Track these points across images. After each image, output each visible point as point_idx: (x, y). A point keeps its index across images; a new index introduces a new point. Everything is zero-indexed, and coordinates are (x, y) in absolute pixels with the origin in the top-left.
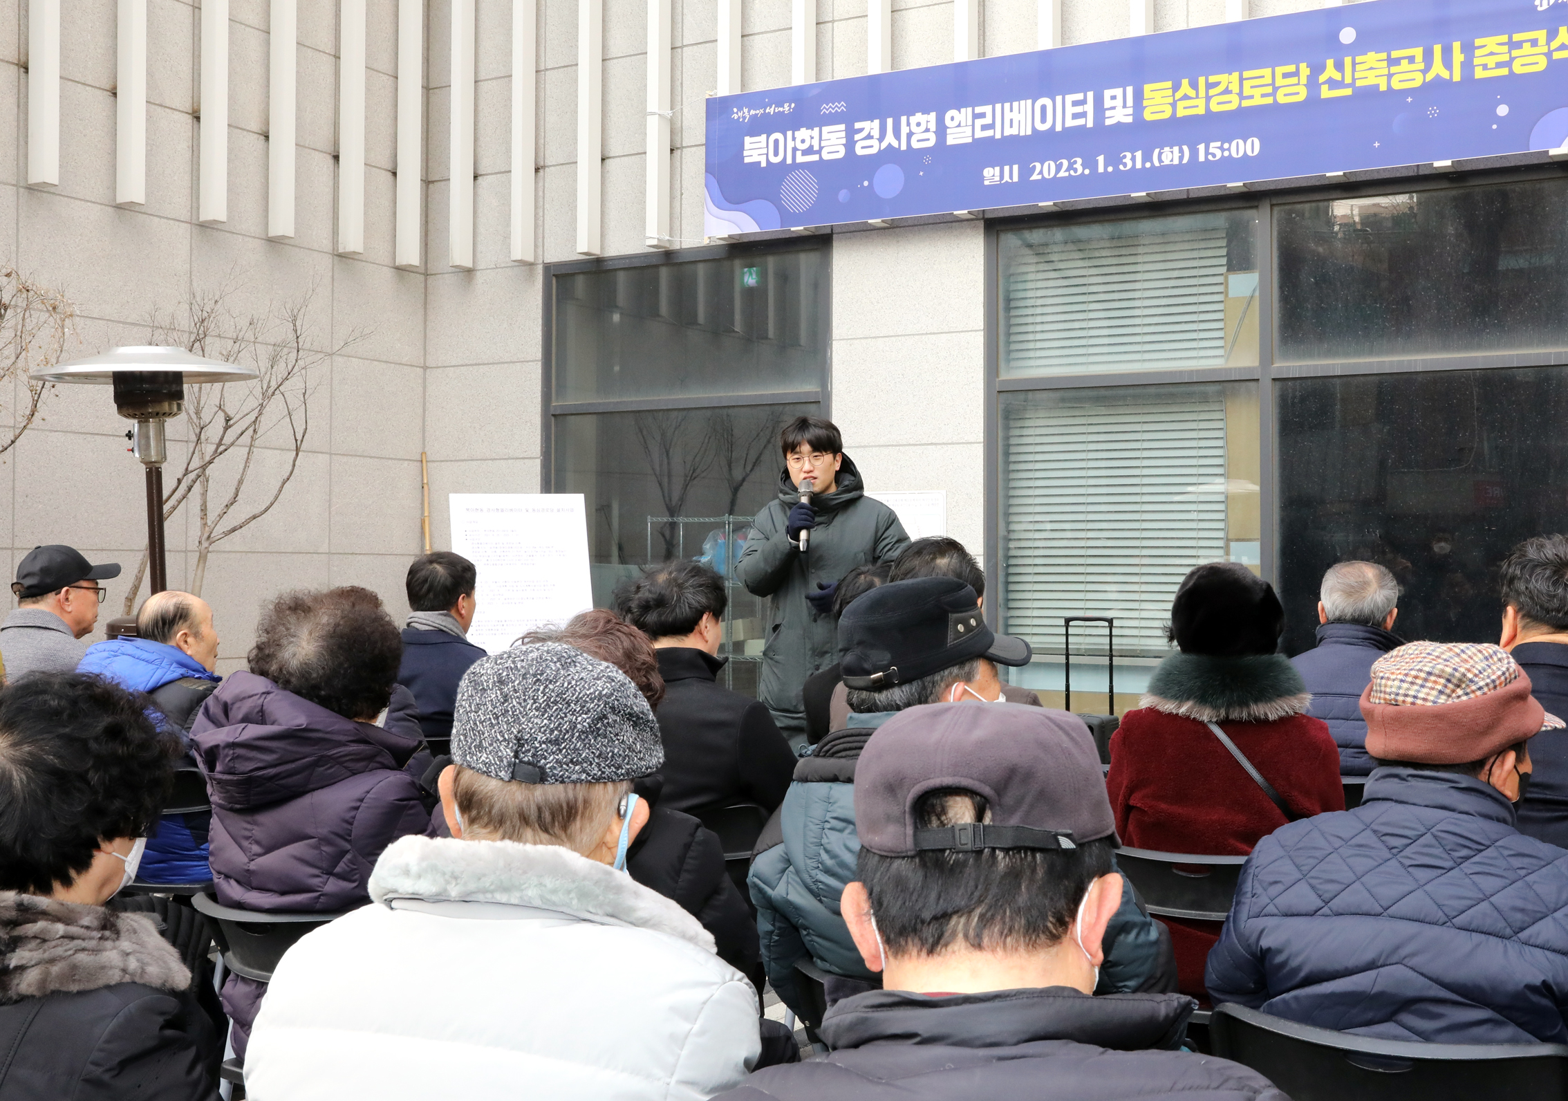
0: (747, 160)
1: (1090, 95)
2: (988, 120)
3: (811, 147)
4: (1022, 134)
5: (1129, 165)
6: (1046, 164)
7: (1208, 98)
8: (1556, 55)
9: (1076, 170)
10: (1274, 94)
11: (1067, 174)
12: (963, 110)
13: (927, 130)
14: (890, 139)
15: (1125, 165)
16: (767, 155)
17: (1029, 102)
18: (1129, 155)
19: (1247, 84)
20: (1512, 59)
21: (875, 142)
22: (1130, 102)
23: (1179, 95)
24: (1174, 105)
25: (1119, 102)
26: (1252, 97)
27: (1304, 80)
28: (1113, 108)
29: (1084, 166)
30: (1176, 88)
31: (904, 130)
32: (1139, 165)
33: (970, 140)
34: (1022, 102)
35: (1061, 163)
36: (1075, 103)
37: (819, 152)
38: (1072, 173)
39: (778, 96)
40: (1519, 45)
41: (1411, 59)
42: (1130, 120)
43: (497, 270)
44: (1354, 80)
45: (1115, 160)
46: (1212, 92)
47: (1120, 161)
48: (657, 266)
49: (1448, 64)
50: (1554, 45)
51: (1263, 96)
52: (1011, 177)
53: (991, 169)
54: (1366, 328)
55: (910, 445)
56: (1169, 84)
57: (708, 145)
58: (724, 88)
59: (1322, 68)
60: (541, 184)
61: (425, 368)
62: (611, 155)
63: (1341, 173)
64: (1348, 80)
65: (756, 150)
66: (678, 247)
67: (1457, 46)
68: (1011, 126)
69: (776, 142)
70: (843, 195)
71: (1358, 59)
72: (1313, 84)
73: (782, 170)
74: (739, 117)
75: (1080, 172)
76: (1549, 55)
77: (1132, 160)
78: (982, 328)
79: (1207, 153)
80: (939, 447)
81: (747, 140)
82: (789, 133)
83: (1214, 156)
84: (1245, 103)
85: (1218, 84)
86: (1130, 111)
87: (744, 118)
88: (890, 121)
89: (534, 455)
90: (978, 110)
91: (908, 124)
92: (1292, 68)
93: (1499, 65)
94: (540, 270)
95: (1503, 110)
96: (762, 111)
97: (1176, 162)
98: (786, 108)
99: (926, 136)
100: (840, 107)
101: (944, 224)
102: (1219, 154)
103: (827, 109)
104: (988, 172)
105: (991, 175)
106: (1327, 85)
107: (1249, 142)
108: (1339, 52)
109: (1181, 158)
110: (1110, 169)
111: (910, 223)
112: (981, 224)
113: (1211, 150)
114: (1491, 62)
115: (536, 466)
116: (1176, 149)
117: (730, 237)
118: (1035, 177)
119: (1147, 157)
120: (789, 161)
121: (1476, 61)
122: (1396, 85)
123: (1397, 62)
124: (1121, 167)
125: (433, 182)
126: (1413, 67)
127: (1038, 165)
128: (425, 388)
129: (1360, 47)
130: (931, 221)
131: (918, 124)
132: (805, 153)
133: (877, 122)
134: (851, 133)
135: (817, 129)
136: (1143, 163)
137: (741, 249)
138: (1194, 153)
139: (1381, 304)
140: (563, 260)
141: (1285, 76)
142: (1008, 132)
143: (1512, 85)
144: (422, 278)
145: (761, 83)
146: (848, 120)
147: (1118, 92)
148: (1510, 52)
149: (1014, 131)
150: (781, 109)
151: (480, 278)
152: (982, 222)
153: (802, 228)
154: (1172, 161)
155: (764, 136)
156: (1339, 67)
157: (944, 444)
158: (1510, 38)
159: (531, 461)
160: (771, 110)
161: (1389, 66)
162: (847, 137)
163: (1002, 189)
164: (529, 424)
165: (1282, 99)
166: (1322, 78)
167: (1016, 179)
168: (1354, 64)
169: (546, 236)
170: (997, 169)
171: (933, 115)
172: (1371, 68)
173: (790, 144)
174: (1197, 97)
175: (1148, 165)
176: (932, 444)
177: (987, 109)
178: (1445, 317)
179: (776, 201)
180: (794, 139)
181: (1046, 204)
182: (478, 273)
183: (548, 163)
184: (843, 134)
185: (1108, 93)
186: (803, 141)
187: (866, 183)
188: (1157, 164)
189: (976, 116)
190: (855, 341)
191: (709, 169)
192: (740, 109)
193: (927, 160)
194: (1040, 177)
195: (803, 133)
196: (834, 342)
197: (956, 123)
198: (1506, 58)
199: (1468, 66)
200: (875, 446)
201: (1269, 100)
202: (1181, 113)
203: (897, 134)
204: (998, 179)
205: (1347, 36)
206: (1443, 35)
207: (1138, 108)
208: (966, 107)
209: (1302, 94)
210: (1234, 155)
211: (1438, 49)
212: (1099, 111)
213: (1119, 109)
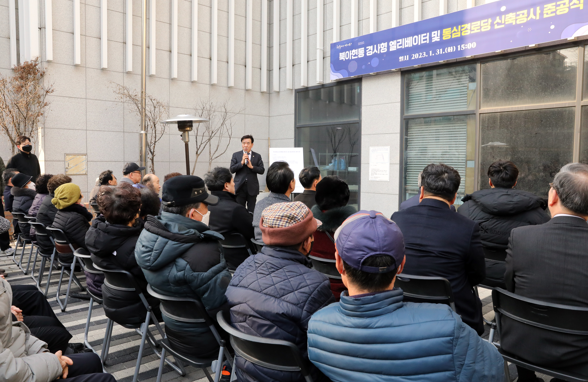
0: (340, 59)
1: (428, 34)
2: (400, 43)
3: (356, 54)
4: (410, 46)
6: (416, 55)
8: (572, 7)
9: (424, 56)
10: (480, 29)
11: (421, 57)
12: (394, 41)
13: (385, 47)
14: (375, 51)
15: (437, 53)
16: (345, 57)
17: (412, 37)
18: (438, 50)
19: (472, 26)
20: (556, 10)
21: (371, 52)
22: (439, 35)
23: (453, 32)
24: (451, 35)
25: (436, 35)
26: (474, 30)
27: (489, 24)
28: (434, 37)
29: (426, 54)
30: (452, 29)
31: (379, 48)
32: (441, 53)
33: (396, 49)
34: (410, 37)
35: (420, 54)
36: (424, 37)
37: (358, 56)
39: (348, 41)
40: (559, 5)
41: (523, 14)
42: (439, 40)
43: (285, 91)
44: (505, 22)
45: (434, 52)
46: (462, 30)
47: (436, 52)
48: (320, 88)
49: (535, 14)
50: (571, 4)
51: (477, 29)
52: (406, 59)
53: (401, 57)
54: (508, 97)
56: (450, 29)
57: (331, 56)
58: (335, 41)
59: (496, 20)
60: (294, 69)
61: (269, 117)
62: (310, 60)
63: (500, 51)
64: (503, 22)
65: (343, 56)
66: (325, 83)
67: (538, 8)
68: (407, 44)
69: (347, 54)
70: (363, 67)
71: (507, 15)
72: (492, 25)
73: (348, 61)
74: (338, 48)
75: (425, 56)
76: (569, 7)
77: (439, 52)
78: (399, 101)
79: (461, 48)
81: (340, 54)
82: (350, 51)
83: (463, 48)
84: (472, 32)
85: (464, 27)
86: (439, 37)
87: (340, 48)
88: (375, 46)
89: (293, 138)
90: (398, 41)
91: (380, 46)
92: (486, 20)
93: (552, 13)
94: (294, 91)
95: (552, 27)
96: (344, 46)
98: (350, 44)
99: (384, 49)
100: (363, 43)
101: (390, 73)
102: (464, 48)
103: (360, 44)
105: (401, 59)
106: (496, 25)
107: (473, 43)
108: (500, 14)
109: (453, 50)
110: (433, 55)
111: (382, 73)
112: (400, 73)
113: (462, 47)
114: (549, 12)
115: (293, 141)
116: (452, 47)
117: (336, 80)
118: (413, 58)
119: (444, 50)
120: (350, 59)
121: (544, 12)
122: (518, 22)
123: (519, 15)
124: (436, 54)
125: (271, 70)
126: (524, 16)
127: (414, 55)
128: (269, 122)
129: (507, 12)
131: (383, 46)
132: (354, 56)
133: (372, 46)
134: (365, 50)
135: (357, 49)
136: (443, 52)
137: (340, 83)
138: (457, 48)
139: (513, 90)
140: (299, 88)
141: (484, 23)
142: (406, 46)
143: (556, 19)
144: (268, 94)
145: (345, 38)
146: (365, 46)
147: (436, 32)
148: (556, 8)
149: (407, 46)
150: (348, 45)
151: (281, 93)
152: (400, 72)
153: (353, 77)
154: (450, 51)
155: (344, 52)
156: (501, 19)
157: (389, 134)
158: (556, 3)
160: (346, 45)
161: (516, 17)
163: (404, 62)
164: (291, 130)
165: (483, 30)
166: (495, 23)
167: (408, 59)
168: (505, 17)
169: (295, 82)
170: (403, 57)
171: (386, 43)
172: (510, 18)
173: (351, 54)
174: (458, 31)
175: (444, 53)
176: (387, 134)
177: (400, 40)
178: (533, 93)
179: (347, 69)
180: (351, 53)
181: (416, 66)
182: (280, 93)
183: (296, 64)
184: (364, 50)
186: (354, 53)
187: (369, 63)
188: (446, 52)
189: (397, 42)
190: (368, 106)
191: (331, 63)
192: (338, 46)
193: (385, 56)
194: (414, 58)
195: (354, 51)
196: (362, 107)
197: (392, 45)
198: (555, 10)
199: (542, 14)
201: (479, 31)
202: (453, 37)
203: (377, 50)
204: (403, 59)
205: (503, 9)
206: (534, 5)
207: (441, 36)
208: (395, 40)
209: (489, 28)
210: (468, 48)
211: (532, 10)
212: (431, 38)
213: (436, 37)
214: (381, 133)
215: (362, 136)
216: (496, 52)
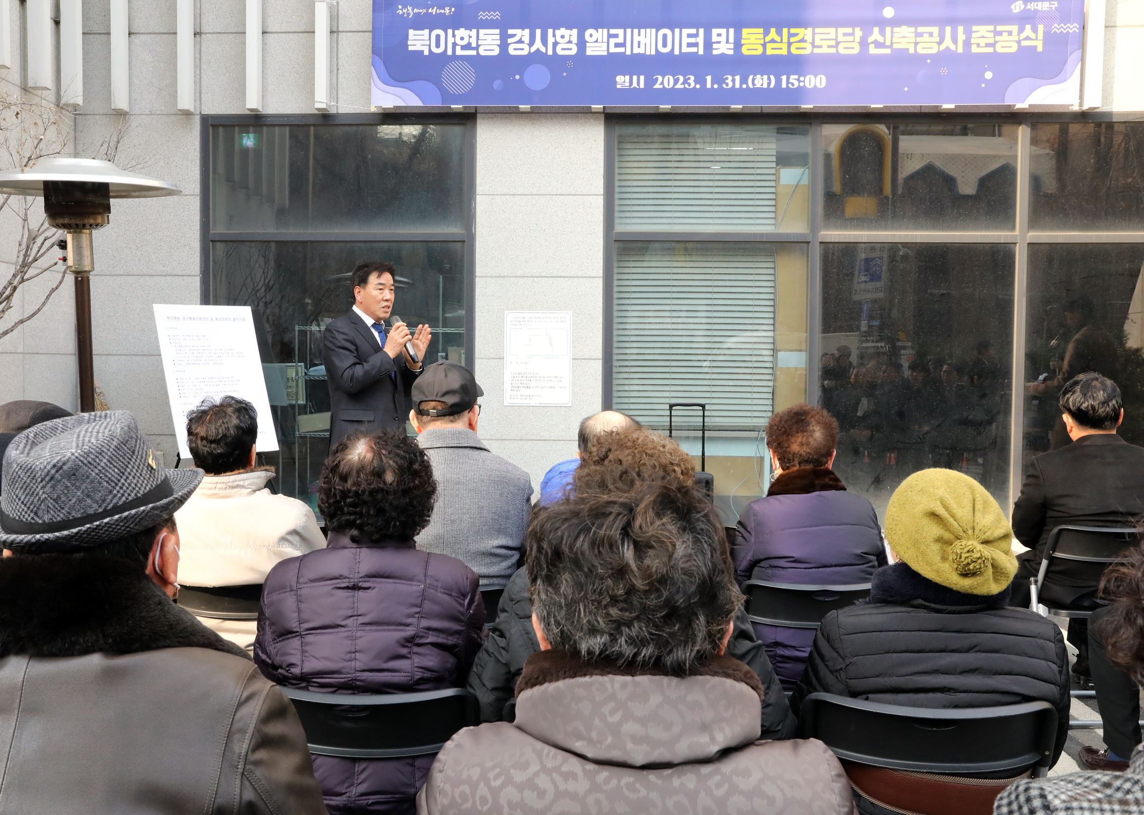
1: (701, 31)
2: (620, 40)
3: (469, 44)
4: (648, 53)
5: (730, 85)
6: (666, 78)
7: (790, 44)
8: (1024, 43)
9: (689, 85)
10: (836, 46)
11: (682, 86)
12: (600, 30)
13: (570, 42)
14: (538, 45)
15: (727, 84)
16: (430, 46)
17: (654, 30)
18: (730, 78)
19: (817, 37)
20: (996, 42)
21: (525, 46)
22: (731, 39)
23: (768, 39)
24: (764, 46)
25: (723, 39)
26: (820, 47)
27: (858, 39)
28: (719, 42)
29: (696, 82)
30: (766, 33)
31: (551, 40)
32: (737, 86)
33: (605, 53)
34: (649, 30)
35: (678, 79)
36: (689, 36)
37: (477, 48)
38: (686, 86)
40: (1000, 33)
41: (931, 34)
42: (731, 52)
43: (152, 116)
44: (892, 43)
45: (719, 79)
46: (792, 40)
47: (723, 81)
49: (955, 41)
50: (1023, 36)
51: (829, 47)
52: (638, 84)
53: (622, 77)
55: (542, 277)
56: (761, 30)
57: (374, 31)
59: (871, 33)
60: (197, 47)
62: (269, 30)
63: (881, 106)
65: (419, 41)
66: (335, 112)
67: (961, 29)
68: (639, 47)
69: (438, 37)
70: (497, 84)
71: (895, 29)
72: (864, 44)
73: (443, 59)
74: (404, 13)
75: (693, 85)
76: (1019, 42)
77: (733, 82)
78: (602, 193)
79: (788, 82)
80: (566, 279)
81: (411, 32)
82: (450, 31)
83: (793, 85)
84: (816, 51)
85: (796, 35)
86: (732, 46)
87: (409, 14)
88: (538, 32)
89: (193, 273)
90: (612, 31)
91: (554, 36)
92: (849, 30)
93: (987, 45)
94: (197, 121)
95: (989, 75)
96: (425, 11)
97: (765, 86)
98: (447, 10)
99: (569, 46)
100: (496, 15)
101: (582, 113)
102: (796, 84)
103: (483, 15)
104: (620, 79)
105: (622, 81)
106: (873, 45)
107: (819, 77)
108: (883, 23)
109: (769, 84)
110: (716, 86)
111: (543, 110)
112: (602, 117)
113: (791, 81)
114: (983, 42)
115: (196, 283)
116: (765, 77)
117: (394, 108)
118: (657, 86)
119: (744, 80)
120: (450, 53)
121: (973, 41)
122: (920, 51)
123: (921, 35)
124: (724, 86)
126: (931, 39)
127: (660, 78)
129: (895, 22)
130: (560, 111)
131: (563, 37)
132: (463, 48)
133: (527, 32)
134: (504, 37)
135: (474, 31)
136: (741, 85)
138: (778, 81)
140: (221, 113)
141: (845, 35)
142: (636, 51)
143: (995, 60)
144: (73, 116)
146: (502, 26)
147: (723, 31)
148: (994, 37)
149: (642, 51)
150: (443, 11)
152: (603, 115)
153: (461, 106)
154: (762, 85)
155: (427, 31)
156: (882, 33)
157: (570, 277)
158: (995, 28)
159: (190, 279)
160: (433, 11)
161: (916, 37)
162: (501, 39)
163: (631, 92)
164: (187, 247)
165: (842, 51)
166: (870, 39)
167: (642, 86)
168: (892, 33)
169: (203, 91)
170: (627, 77)
171: (575, 31)
172: (904, 37)
173: (451, 40)
174: (782, 42)
175: (744, 86)
176: (560, 277)
177: (620, 32)
179: (438, 83)
180: (454, 36)
181: (665, 107)
182: (133, 117)
183: (204, 30)
184: (498, 37)
185: (715, 31)
186: (462, 39)
188: (751, 86)
189: (610, 36)
190: (496, 197)
191: (375, 51)
192: (404, 7)
193: (570, 64)
194: (661, 87)
195: (461, 32)
196: (477, 197)
197: (594, 39)
198: (992, 41)
199: (967, 43)
200: (513, 277)
201: (833, 51)
202: (769, 52)
203: (544, 42)
204: (628, 84)
205: (889, 12)
206: (953, 22)
207: (738, 45)
208: (603, 28)
209: (856, 50)
210: (807, 85)
211: (948, 29)
212: (708, 44)
213: (723, 44)
214: (544, 275)
215: (477, 280)
216: (873, 106)
